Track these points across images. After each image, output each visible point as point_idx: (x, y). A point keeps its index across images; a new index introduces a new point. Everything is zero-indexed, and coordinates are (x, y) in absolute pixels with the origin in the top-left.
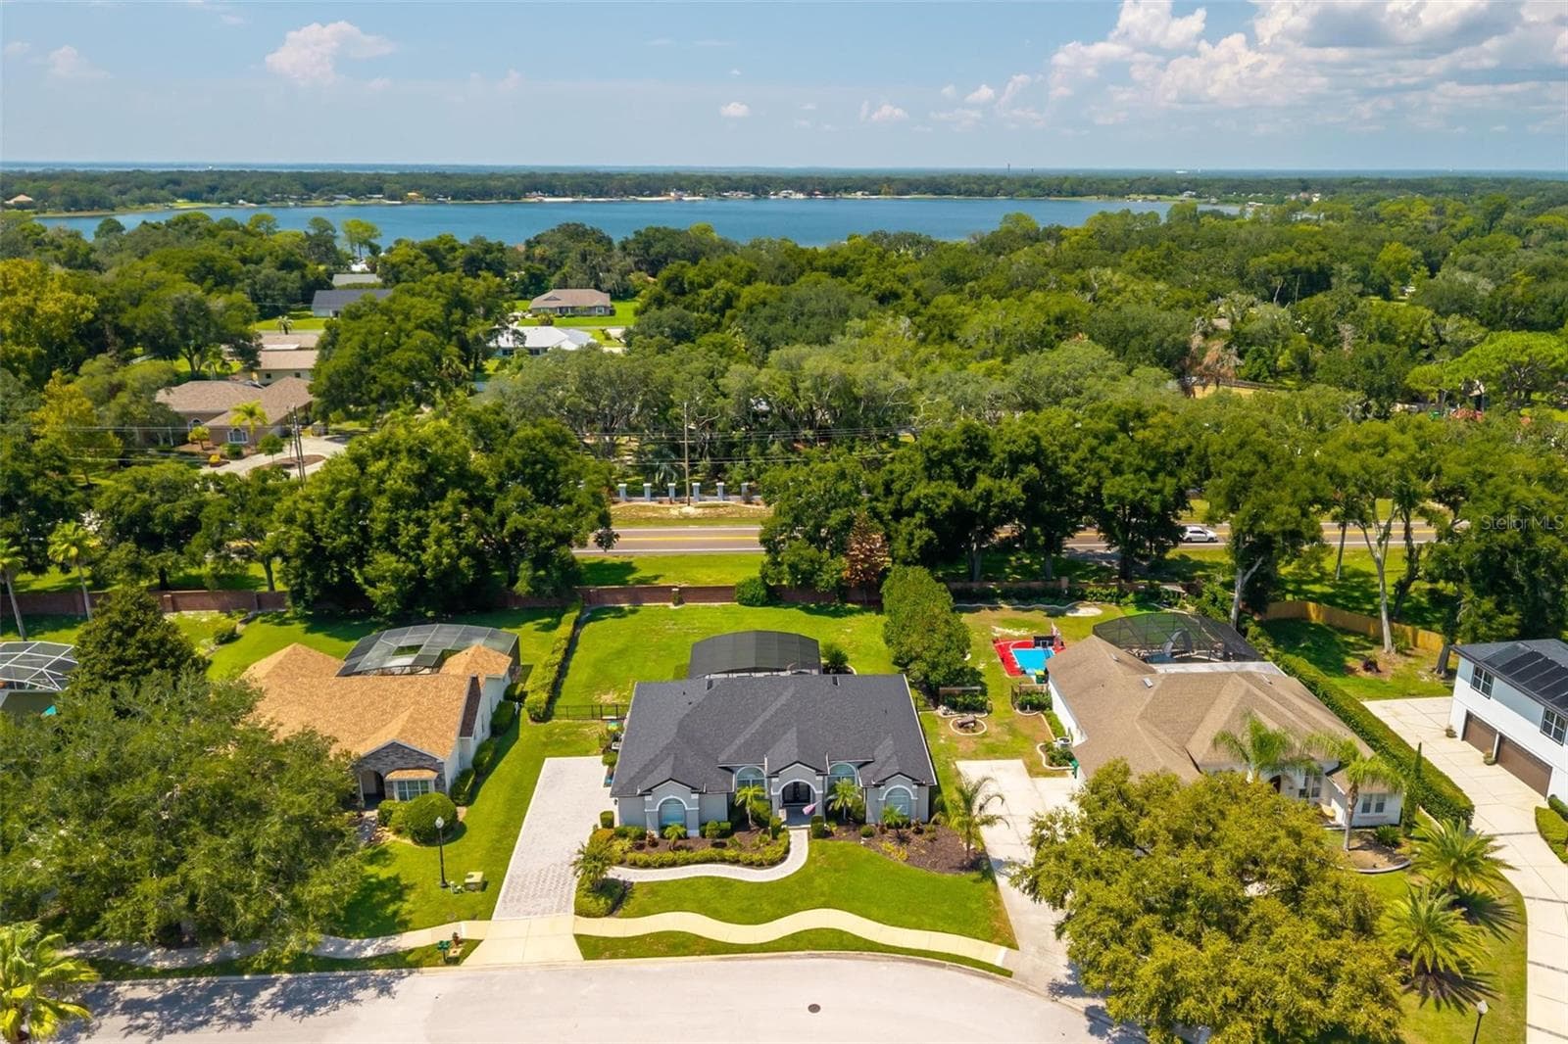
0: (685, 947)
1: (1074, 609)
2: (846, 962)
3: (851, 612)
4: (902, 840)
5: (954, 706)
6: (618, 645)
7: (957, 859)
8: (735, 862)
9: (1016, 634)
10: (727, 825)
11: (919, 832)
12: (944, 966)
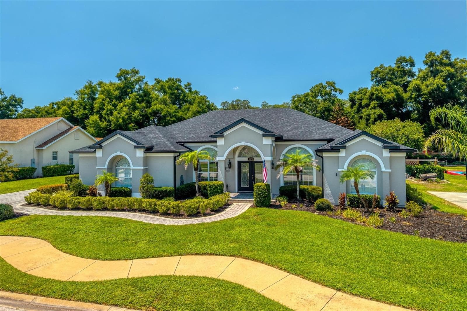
5: (414, 174)
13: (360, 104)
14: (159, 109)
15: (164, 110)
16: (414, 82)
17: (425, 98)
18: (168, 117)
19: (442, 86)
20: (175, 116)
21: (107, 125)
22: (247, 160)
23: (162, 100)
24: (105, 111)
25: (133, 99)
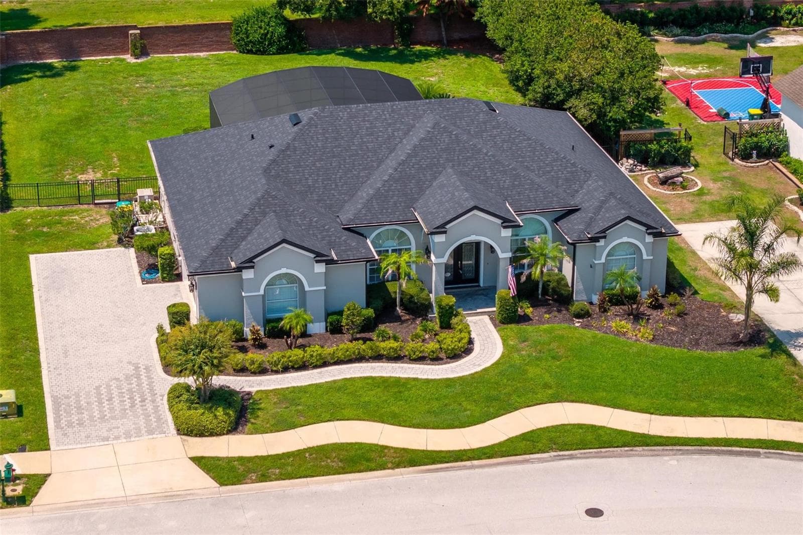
0: (368, 460)
1: (765, 37)
2: (612, 461)
3: (426, 56)
4: (637, 317)
5: (644, 159)
6: (70, 110)
7: (726, 335)
8: (397, 358)
9: (693, 72)
10: (370, 312)
11: (657, 306)
12: (758, 455)
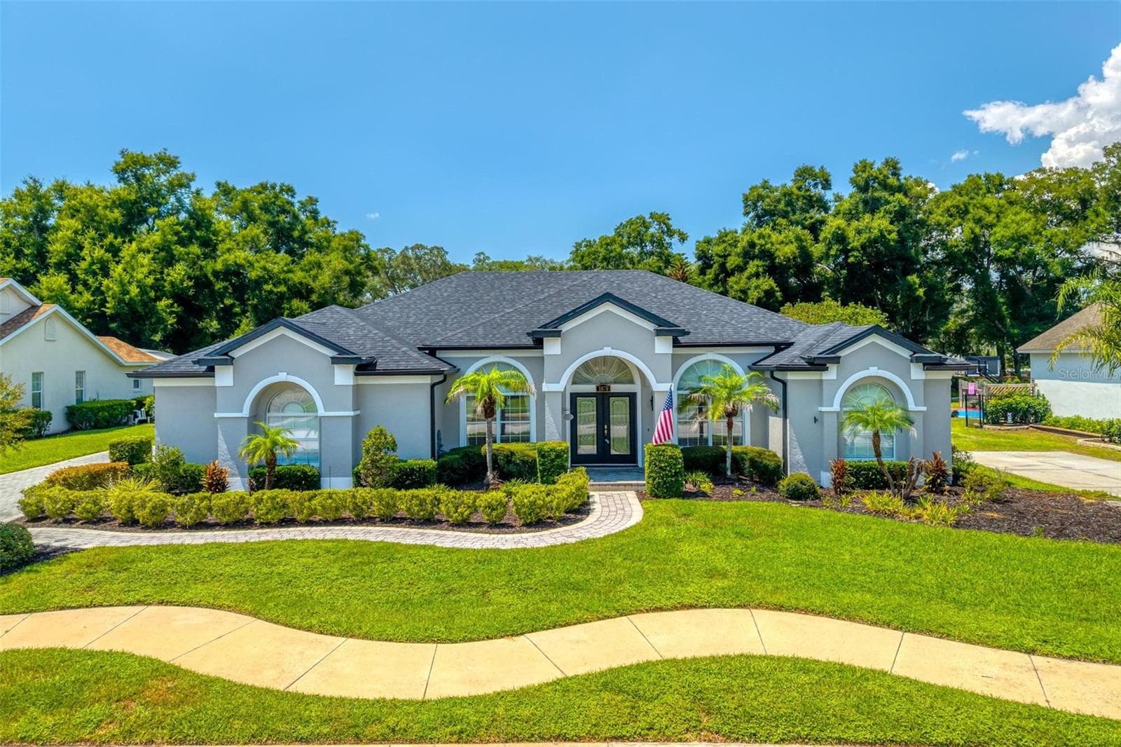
4: (911, 500)
13: (723, 266)
14: (243, 262)
15: (256, 265)
16: (834, 223)
17: (857, 257)
18: (266, 282)
19: (890, 232)
20: (285, 281)
21: (93, 302)
22: (594, 391)
23: (249, 239)
24: (84, 265)
25: (164, 235)
